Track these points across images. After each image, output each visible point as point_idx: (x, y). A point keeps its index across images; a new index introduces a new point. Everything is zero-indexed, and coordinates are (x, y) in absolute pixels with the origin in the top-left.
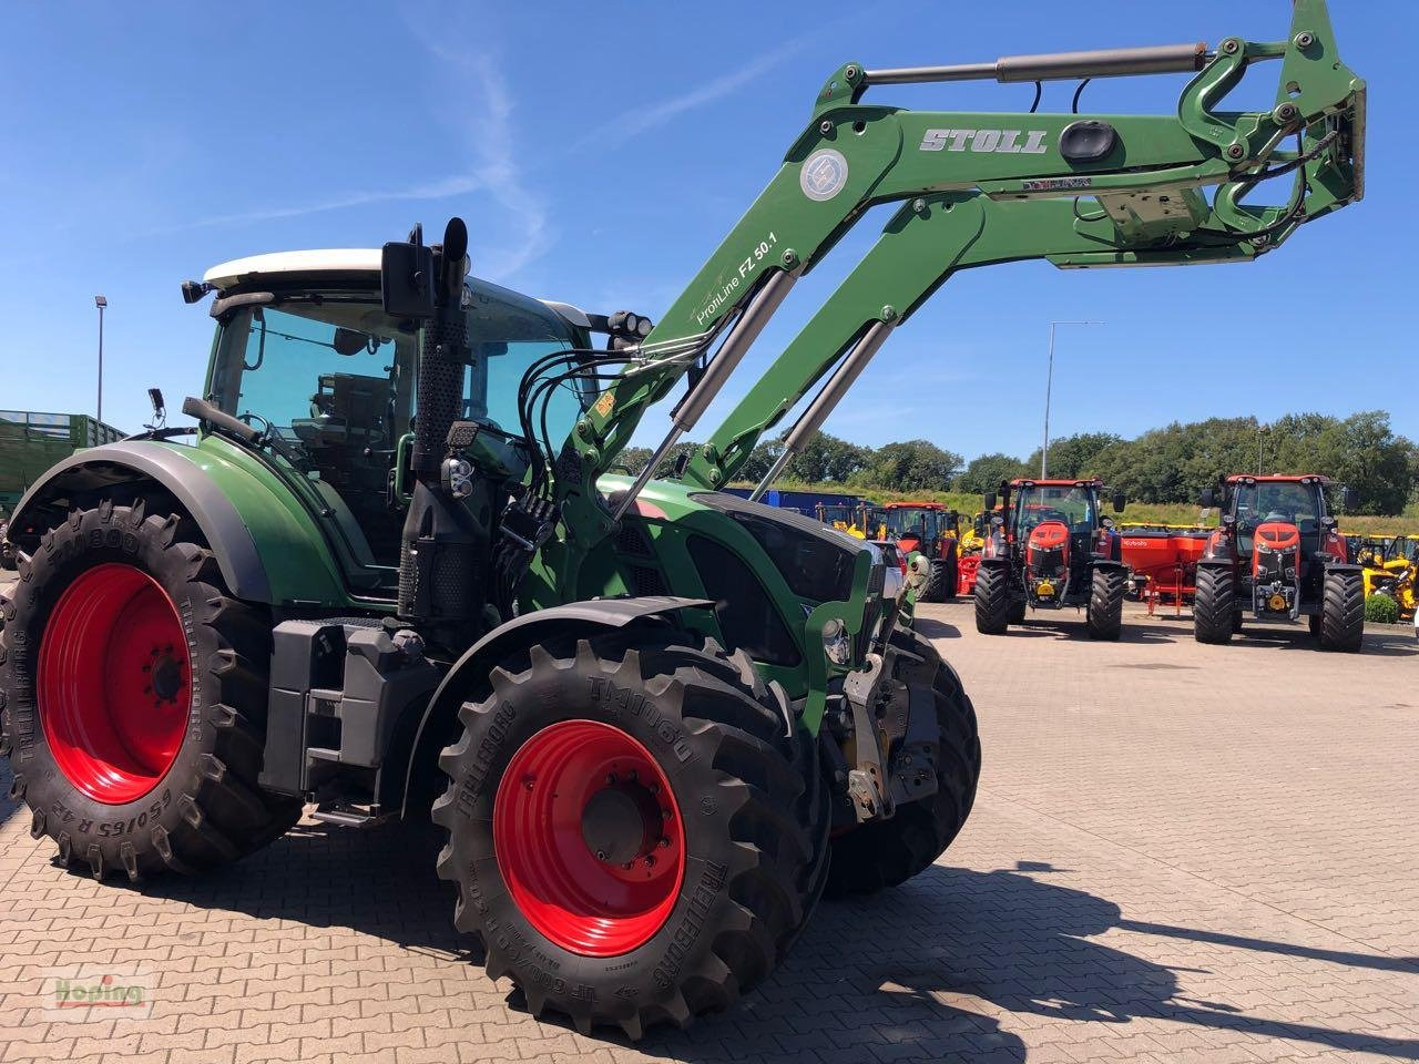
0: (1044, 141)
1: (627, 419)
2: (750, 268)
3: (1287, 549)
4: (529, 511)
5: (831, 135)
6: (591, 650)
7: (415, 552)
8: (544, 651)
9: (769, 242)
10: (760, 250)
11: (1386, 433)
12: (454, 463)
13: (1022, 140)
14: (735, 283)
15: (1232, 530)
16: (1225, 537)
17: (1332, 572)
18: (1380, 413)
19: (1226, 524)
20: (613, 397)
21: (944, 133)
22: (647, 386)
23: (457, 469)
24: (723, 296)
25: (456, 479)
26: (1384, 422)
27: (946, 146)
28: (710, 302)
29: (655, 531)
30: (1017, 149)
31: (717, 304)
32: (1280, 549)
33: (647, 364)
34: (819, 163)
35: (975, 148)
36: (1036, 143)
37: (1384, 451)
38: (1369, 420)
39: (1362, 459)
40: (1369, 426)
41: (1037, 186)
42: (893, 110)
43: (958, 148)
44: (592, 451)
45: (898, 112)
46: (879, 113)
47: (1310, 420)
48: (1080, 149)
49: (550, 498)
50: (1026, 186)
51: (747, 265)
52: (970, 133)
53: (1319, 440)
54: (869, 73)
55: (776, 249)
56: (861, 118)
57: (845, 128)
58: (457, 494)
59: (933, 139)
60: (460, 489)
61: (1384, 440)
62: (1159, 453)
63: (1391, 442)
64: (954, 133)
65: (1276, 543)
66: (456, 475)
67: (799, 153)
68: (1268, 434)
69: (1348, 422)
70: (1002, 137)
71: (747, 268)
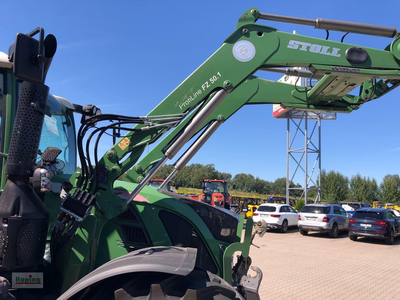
0: (339, 53)
1: (136, 152)
2: (207, 87)
3: (222, 201)
4: (79, 199)
5: (247, 35)
6: (161, 290)
7: (6, 225)
8: (125, 292)
9: (217, 76)
10: (213, 79)
11: (214, 169)
12: (42, 171)
13: (330, 51)
14: (199, 92)
15: (206, 195)
16: (204, 197)
17: (232, 207)
18: (213, 164)
19: (204, 193)
20: (129, 140)
21: (299, 43)
22: (150, 136)
23: (45, 174)
24: (193, 97)
25: (44, 181)
26: (213, 167)
27: (299, 48)
28: (186, 99)
29: (141, 208)
30: (329, 54)
31: (189, 101)
32: (220, 201)
33: (152, 125)
34: (241, 46)
35: (311, 50)
36: (335, 52)
37: (213, 173)
38: (211, 165)
39: (209, 175)
40: (210, 167)
41: (337, 69)
42: (275, 30)
43: (304, 49)
44: (115, 167)
45: (277, 31)
46: (270, 30)
47: (198, 165)
48: (355, 57)
49: (86, 190)
50: (333, 69)
51: (206, 85)
52: (310, 45)
53: (200, 170)
54: (262, 13)
55: (220, 80)
56: (261, 31)
57: (254, 33)
58: (43, 190)
59: (293, 45)
60: (45, 186)
61: (213, 171)
62: (161, 172)
63: (215, 171)
64: (302, 43)
65: (219, 199)
66: (44, 178)
67: (232, 40)
68: (188, 168)
69: (206, 166)
70: (322, 48)
71: (206, 86)
